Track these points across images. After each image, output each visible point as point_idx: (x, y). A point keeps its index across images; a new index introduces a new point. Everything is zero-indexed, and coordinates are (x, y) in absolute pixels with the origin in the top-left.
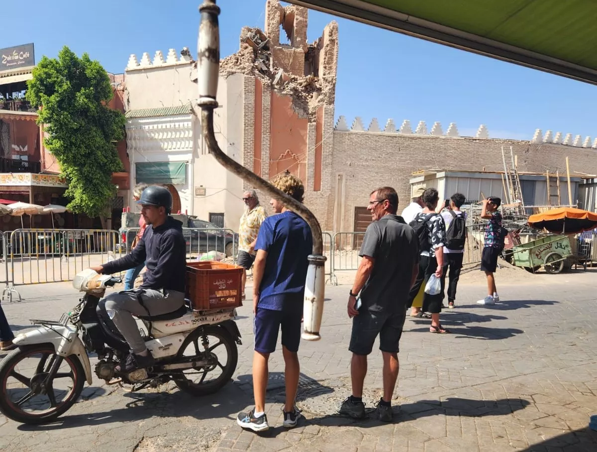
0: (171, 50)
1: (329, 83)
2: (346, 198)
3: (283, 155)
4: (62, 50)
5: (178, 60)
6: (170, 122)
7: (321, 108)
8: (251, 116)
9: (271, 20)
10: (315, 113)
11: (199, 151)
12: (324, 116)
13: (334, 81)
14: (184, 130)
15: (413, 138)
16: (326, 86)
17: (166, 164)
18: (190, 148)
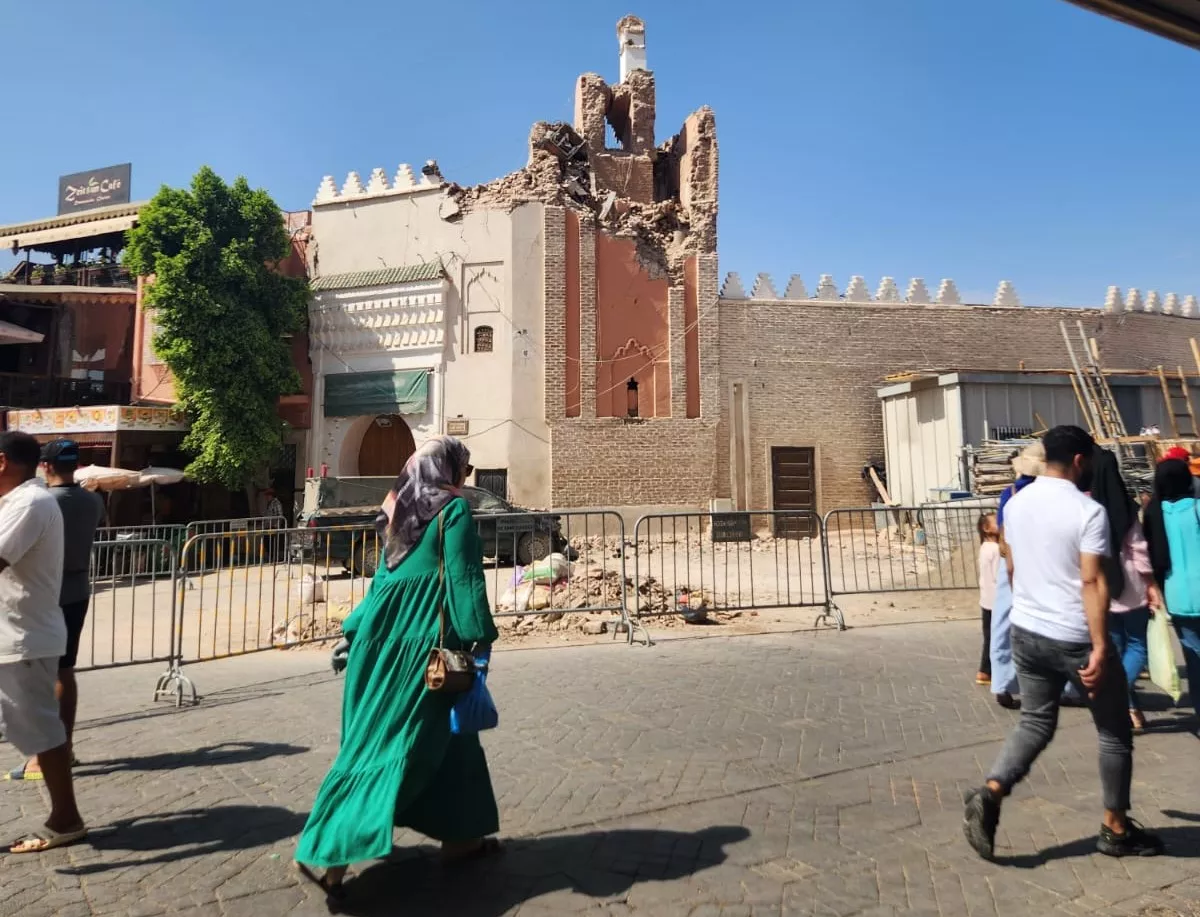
0: (403, 167)
1: (704, 213)
2: (753, 429)
3: (622, 350)
4: (197, 172)
5: (416, 182)
6: (400, 294)
7: (692, 259)
8: (559, 277)
9: (589, 108)
10: (680, 269)
11: (457, 348)
12: (698, 274)
13: (714, 211)
14: (425, 309)
15: (873, 310)
16: (700, 219)
17: (389, 374)
18: (439, 343)
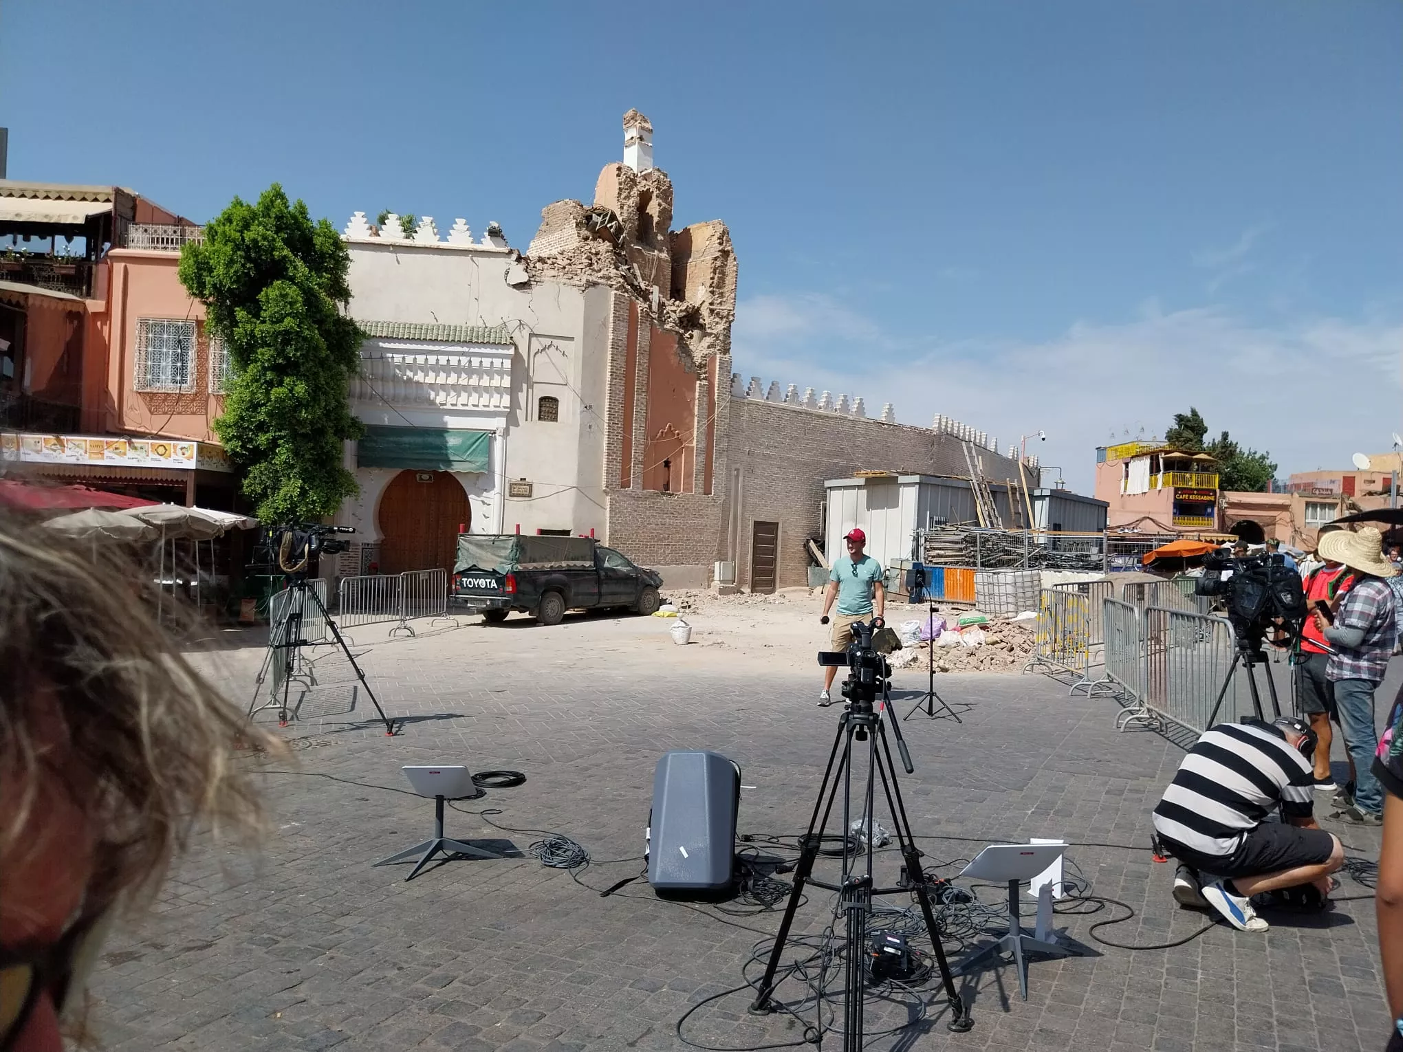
0: (460, 221)
1: (721, 318)
2: (744, 506)
3: (662, 432)
5: (477, 240)
6: (463, 354)
7: (713, 359)
8: (621, 361)
10: (705, 365)
11: (520, 414)
12: (717, 372)
13: (731, 318)
14: (490, 373)
15: (819, 416)
16: (717, 323)
17: (442, 432)
18: (505, 407)
